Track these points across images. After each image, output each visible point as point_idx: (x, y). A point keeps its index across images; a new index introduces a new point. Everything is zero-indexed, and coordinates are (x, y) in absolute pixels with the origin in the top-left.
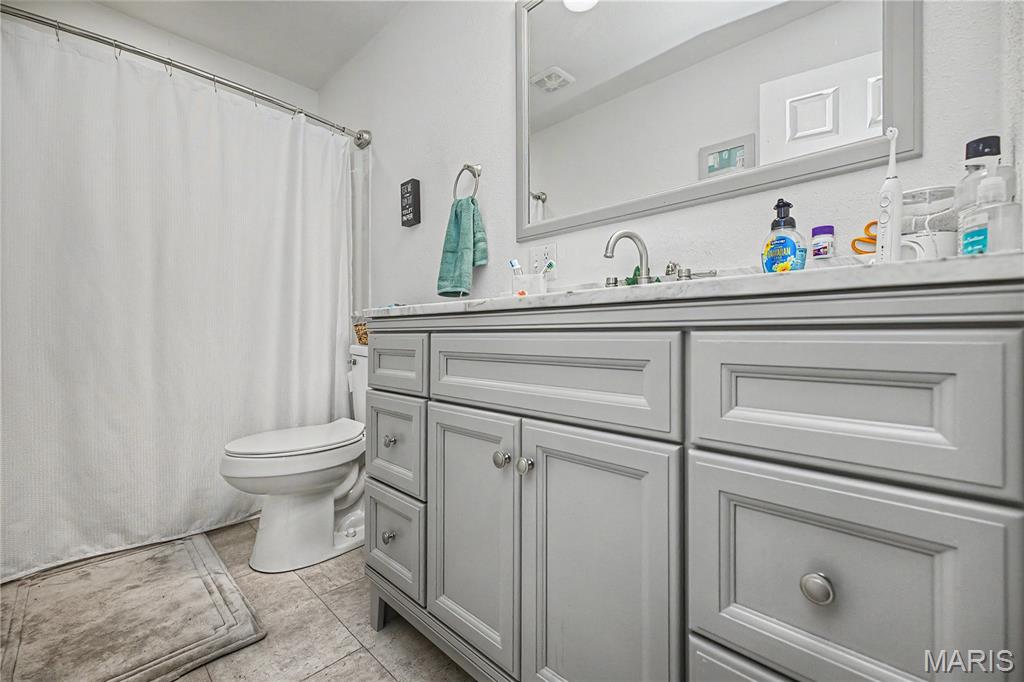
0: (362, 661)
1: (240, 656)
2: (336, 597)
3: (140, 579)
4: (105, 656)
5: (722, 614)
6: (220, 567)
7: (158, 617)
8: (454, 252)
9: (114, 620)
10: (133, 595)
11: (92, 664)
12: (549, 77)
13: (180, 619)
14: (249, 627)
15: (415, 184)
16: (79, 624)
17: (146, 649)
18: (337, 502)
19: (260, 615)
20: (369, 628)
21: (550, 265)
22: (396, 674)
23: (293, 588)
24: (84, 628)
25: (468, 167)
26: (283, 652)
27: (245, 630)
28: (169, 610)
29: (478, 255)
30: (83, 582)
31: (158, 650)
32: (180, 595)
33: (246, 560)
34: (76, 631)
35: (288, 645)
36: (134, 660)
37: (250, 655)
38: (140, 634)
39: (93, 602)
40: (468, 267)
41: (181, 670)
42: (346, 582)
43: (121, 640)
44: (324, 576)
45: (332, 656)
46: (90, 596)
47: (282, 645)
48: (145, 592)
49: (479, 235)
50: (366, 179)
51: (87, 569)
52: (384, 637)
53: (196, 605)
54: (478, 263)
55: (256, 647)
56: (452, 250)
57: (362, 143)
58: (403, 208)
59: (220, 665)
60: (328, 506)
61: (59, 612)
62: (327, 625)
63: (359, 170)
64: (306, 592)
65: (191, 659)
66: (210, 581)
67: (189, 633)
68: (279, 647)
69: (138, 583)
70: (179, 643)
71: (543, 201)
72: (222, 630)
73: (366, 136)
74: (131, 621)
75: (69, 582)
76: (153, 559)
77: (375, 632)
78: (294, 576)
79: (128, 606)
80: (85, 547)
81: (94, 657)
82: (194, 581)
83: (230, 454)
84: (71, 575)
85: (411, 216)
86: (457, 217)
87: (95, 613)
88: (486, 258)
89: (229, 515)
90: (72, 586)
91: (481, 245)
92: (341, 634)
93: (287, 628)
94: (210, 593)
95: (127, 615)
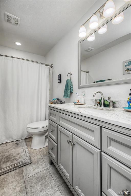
0: (47, 172)
1: (27, 166)
2: (44, 156)
3: (14, 147)
4: (8, 162)
5: (108, 190)
6: (26, 147)
7: (16, 156)
8: (67, 90)
9: (10, 155)
10: (13, 150)
11: (5, 164)
12: (88, 49)
13: (19, 157)
14: (29, 161)
15: (60, 75)
16: (5, 155)
17: (13, 162)
18: (45, 136)
19: (31, 158)
20: (49, 164)
21: (84, 95)
22: (52, 176)
23: (37, 153)
24: (5, 156)
25: (69, 73)
26: (34, 167)
27: (28, 161)
28: (17, 155)
29: (71, 90)
30: (6, 147)
31: (15, 163)
32: (19, 152)
33: (30, 146)
34: (4, 156)
35: (35, 165)
36: (12, 164)
37: (29, 166)
38: (13, 159)
39: (7, 151)
40: (69, 93)
41: (18, 167)
42: (46, 153)
43: (10, 159)
44: (43, 151)
45: (42, 169)
46: (7, 150)
47: (34, 165)
48: (14, 150)
49: (71, 87)
50: (52, 73)
51: (7, 144)
52: (51, 167)
53: (22, 154)
54: (71, 92)
55: (30, 165)
56: (66, 90)
57: (52, 67)
58: (58, 80)
59: (24, 167)
60: (44, 137)
61: (2, 152)
62: (42, 162)
63: (51, 72)
64: (39, 154)
65: (20, 165)
66: (24, 149)
67: (20, 160)
68: (33, 165)
69: (14, 148)
70: (18, 162)
71: (88, 73)
72: (25, 160)
73: (52, 65)
74: (12, 156)
75: (4, 146)
76: (16, 143)
77: (50, 165)
78: (37, 150)
79: (12, 153)
80: (7, 141)
81: (6, 162)
82: (22, 149)
83: (27, 127)
84: (4, 145)
85: (60, 81)
86: (67, 83)
87: (7, 153)
88: (73, 91)
89: (28, 136)
90: (5, 147)
91: (72, 88)
92: (44, 165)
93: (35, 162)
94: (24, 152)
95: (11, 155)
